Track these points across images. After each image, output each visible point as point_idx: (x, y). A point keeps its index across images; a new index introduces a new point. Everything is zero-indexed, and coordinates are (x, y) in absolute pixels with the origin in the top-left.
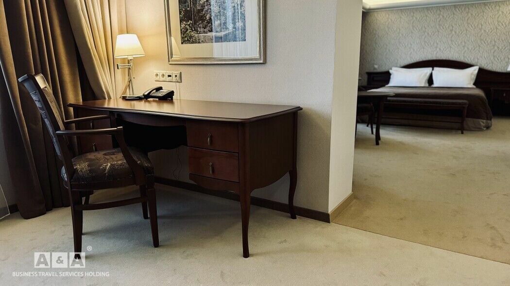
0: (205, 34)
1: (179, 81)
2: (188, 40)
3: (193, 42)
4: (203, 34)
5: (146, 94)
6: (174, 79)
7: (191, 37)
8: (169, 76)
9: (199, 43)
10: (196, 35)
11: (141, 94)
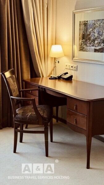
0: (90, 47)
1: (76, 70)
2: (82, 49)
3: (84, 51)
4: (89, 47)
5: (59, 76)
6: (74, 69)
7: (83, 48)
8: (72, 67)
9: (87, 51)
10: (86, 47)
11: (56, 76)
